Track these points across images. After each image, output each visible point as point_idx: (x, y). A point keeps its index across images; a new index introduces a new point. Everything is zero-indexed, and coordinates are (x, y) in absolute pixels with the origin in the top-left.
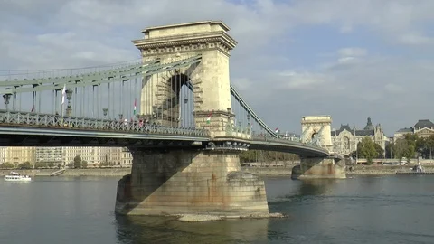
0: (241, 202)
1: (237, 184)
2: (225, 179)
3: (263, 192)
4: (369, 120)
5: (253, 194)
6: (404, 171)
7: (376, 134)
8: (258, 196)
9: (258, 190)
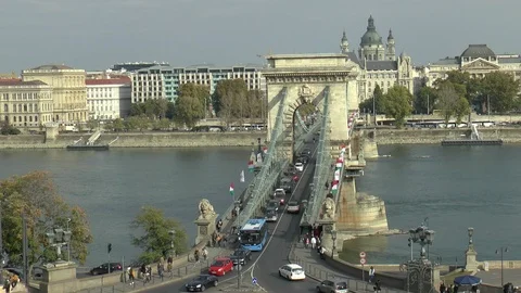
0: (369, 222)
1: (366, 206)
2: (355, 202)
3: (384, 212)
4: (371, 21)
5: (377, 213)
6: (452, 137)
7: (400, 68)
8: (381, 215)
9: (381, 210)
